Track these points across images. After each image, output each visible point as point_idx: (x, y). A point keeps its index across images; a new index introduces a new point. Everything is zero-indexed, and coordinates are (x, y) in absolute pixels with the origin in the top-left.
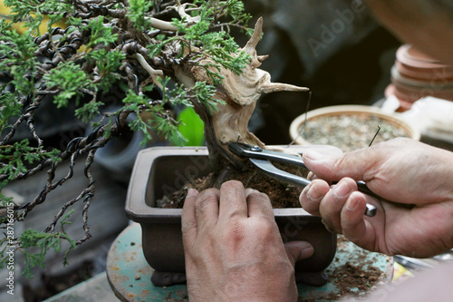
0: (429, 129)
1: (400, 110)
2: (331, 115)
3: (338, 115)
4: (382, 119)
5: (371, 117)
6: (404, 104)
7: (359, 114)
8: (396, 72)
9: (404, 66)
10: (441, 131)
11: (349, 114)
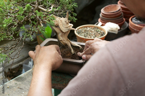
0: (109, 30)
1: (102, 25)
2: (85, 27)
3: (86, 27)
4: (98, 28)
5: (95, 27)
6: (103, 24)
7: (92, 26)
8: (101, 15)
9: (103, 13)
10: (112, 31)
11: (89, 27)
